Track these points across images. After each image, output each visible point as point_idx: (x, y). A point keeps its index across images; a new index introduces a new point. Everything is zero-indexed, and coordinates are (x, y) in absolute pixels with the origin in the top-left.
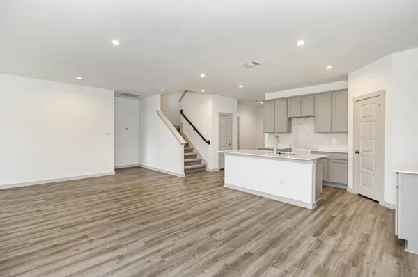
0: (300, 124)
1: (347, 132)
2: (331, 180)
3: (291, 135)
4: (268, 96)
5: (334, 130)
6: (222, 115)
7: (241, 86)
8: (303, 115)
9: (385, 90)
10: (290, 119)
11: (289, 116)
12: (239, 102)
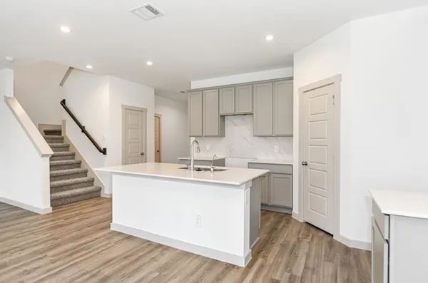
0: (236, 125)
1: (292, 136)
2: (273, 202)
3: (225, 139)
4: (196, 85)
5: (276, 133)
6: (127, 109)
7: (149, 63)
8: (238, 112)
9: (340, 75)
10: (223, 117)
11: (222, 113)
12: (158, 93)
